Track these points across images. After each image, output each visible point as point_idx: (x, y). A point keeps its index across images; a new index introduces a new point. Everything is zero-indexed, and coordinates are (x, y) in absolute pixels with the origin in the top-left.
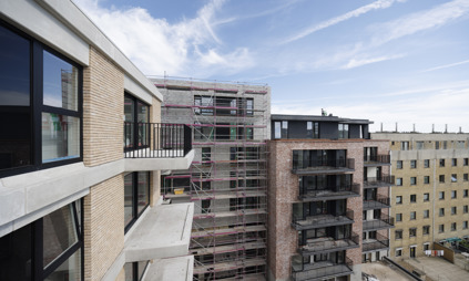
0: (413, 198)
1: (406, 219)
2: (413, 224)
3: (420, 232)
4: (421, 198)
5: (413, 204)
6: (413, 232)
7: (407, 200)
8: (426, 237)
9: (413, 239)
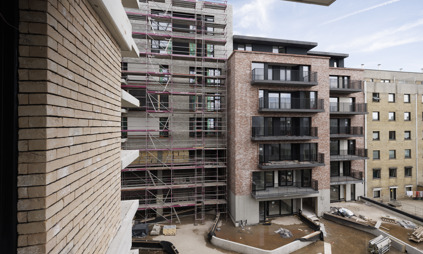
0: (392, 135)
1: (384, 157)
2: (393, 163)
3: (400, 173)
4: (401, 136)
5: (393, 142)
6: (392, 172)
7: (385, 136)
8: (408, 179)
9: (393, 180)
